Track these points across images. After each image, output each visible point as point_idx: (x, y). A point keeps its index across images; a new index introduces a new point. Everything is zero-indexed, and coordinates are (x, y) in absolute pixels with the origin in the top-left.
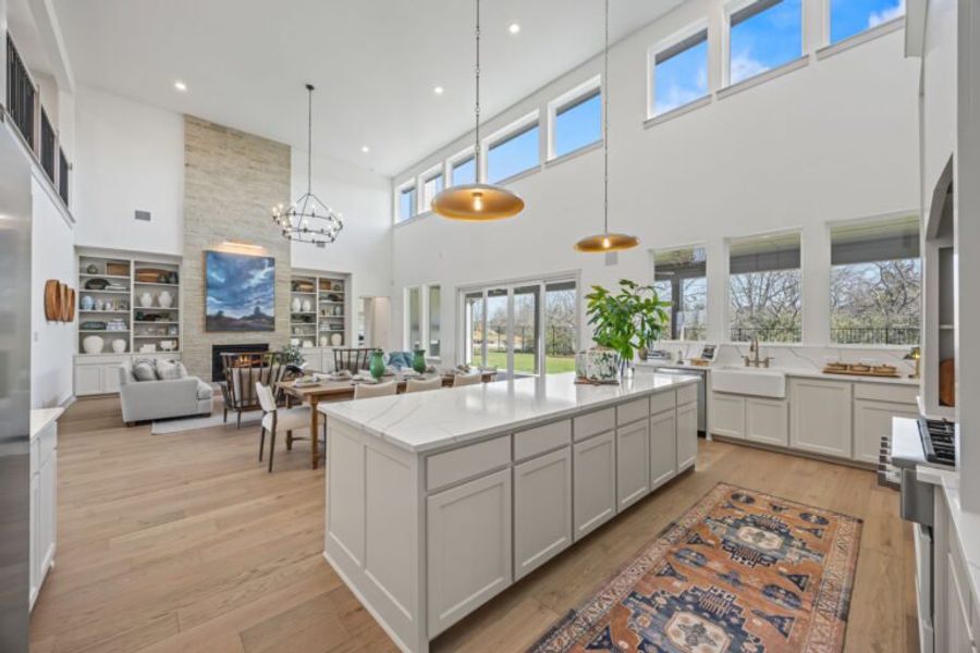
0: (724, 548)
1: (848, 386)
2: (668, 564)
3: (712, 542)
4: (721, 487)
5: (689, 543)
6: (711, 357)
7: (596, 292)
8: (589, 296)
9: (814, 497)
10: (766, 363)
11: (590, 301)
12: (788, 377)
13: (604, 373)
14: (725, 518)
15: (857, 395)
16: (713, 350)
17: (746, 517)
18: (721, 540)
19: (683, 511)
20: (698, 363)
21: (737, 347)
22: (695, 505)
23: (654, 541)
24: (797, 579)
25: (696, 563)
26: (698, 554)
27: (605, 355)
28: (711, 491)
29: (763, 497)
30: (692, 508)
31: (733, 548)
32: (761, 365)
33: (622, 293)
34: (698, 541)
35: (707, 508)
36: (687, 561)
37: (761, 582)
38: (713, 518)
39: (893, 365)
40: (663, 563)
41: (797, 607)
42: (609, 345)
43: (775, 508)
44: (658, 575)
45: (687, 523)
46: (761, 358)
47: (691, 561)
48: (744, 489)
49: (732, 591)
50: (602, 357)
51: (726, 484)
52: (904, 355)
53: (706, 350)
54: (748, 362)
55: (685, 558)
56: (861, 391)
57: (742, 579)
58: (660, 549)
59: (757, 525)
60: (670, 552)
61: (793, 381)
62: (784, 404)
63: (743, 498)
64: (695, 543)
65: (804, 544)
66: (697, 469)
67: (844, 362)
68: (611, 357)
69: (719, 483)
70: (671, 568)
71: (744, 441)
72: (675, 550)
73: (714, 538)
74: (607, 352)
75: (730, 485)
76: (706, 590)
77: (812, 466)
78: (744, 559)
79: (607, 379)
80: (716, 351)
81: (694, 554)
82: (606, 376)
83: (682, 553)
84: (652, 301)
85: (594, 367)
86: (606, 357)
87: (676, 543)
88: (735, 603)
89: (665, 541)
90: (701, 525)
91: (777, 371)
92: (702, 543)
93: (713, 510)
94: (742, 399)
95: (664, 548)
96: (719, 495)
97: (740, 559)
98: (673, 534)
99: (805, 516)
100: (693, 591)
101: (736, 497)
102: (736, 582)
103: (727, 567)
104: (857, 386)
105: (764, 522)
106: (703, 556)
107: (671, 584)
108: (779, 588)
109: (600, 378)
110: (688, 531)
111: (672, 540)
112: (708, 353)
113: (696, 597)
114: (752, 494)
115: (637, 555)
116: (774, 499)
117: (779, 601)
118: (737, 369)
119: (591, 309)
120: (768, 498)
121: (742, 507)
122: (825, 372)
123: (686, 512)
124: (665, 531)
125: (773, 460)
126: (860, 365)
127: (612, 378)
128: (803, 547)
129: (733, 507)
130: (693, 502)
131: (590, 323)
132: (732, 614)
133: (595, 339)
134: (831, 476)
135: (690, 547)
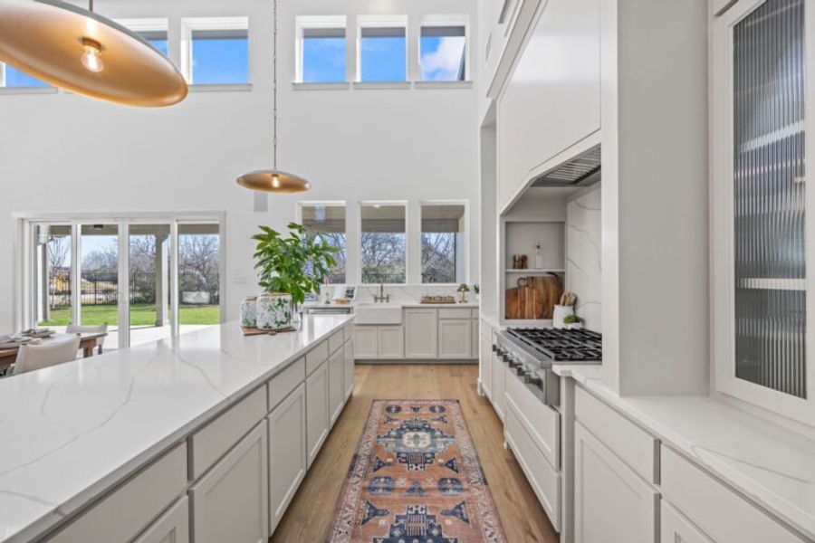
0: (400, 461)
1: (435, 311)
2: (368, 503)
3: (390, 460)
4: (376, 404)
5: (375, 470)
6: (352, 296)
7: (266, 233)
8: (258, 237)
9: (429, 392)
10: (388, 298)
11: (259, 242)
12: (404, 308)
13: (279, 320)
14: (389, 432)
15: (441, 316)
16: (353, 291)
17: (402, 425)
18: (395, 454)
19: (358, 439)
20: (342, 302)
21: (368, 287)
22: (365, 428)
23: (345, 484)
24: (450, 464)
25: (388, 489)
26: (385, 478)
27: (280, 300)
28: (371, 411)
29: (405, 403)
30: (364, 433)
31: (405, 458)
32: (385, 301)
33: (291, 237)
34: (380, 465)
35: (375, 427)
36: (381, 491)
37: (435, 480)
38: (382, 436)
39: (452, 295)
40: (363, 505)
41: (461, 490)
42: (282, 290)
43: (414, 409)
44: (364, 522)
45: (365, 450)
46: (385, 296)
47: (384, 489)
48: (391, 400)
49: (422, 503)
50: (277, 303)
51: (378, 400)
52: (457, 288)
53: (348, 291)
54: (376, 299)
55: (378, 488)
56: (443, 313)
57: (424, 487)
58: (355, 490)
59: (411, 429)
60: (364, 489)
61: (407, 311)
62: (401, 328)
63: (394, 409)
64: (379, 467)
65: (442, 432)
66: (354, 394)
67: (430, 295)
68: (285, 302)
69: (374, 401)
70: (371, 506)
71: (378, 360)
72: (367, 484)
73: (390, 455)
74: (282, 298)
75: (381, 400)
76: (405, 514)
77: (419, 370)
78: (416, 465)
79: (283, 326)
80: (355, 291)
81: (382, 480)
82: (282, 323)
83: (374, 485)
84: (321, 246)
85: (267, 315)
86: (281, 303)
87: (365, 476)
88: (429, 513)
89: (356, 479)
90: (377, 447)
91: (396, 304)
92: (384, 465)
93: (379, 428)
94: (375, 328)
95: (356, 487)
96: (378, 411)
97: (414, 467)
98: (360, 467)
99: (432, 409)
100: (397, 522)
101: (389, 409)
102: (420, 489)
103: (409, 479)
104: (440, 310)
105: (413, 424)
106: (389, 478)
107: (377, 525)
108: (446, 479)
109: (275, 326)
110: (370, 457)
111: (361, 474)
112: (350, 293)
113: (401, 526)
114: (397, 403)
115: (337, 510)
116: (412, 402)
117: (451, 492)
118: (369, 304)
119: (260, 250)
120: (408, 403)
121: (397, 417)
122: (423, 302)
123: (361, 440)
124: (352, 468)
125: (397, 371)
126: (438, 297)
127: (288, 325)
128: (443, 437)
129: (391, 420)
130: (362, 426)
131: (256, 266)
132: (432, 526)
133: (262, 284)
134: (431, 373)
135: (377, 473)
